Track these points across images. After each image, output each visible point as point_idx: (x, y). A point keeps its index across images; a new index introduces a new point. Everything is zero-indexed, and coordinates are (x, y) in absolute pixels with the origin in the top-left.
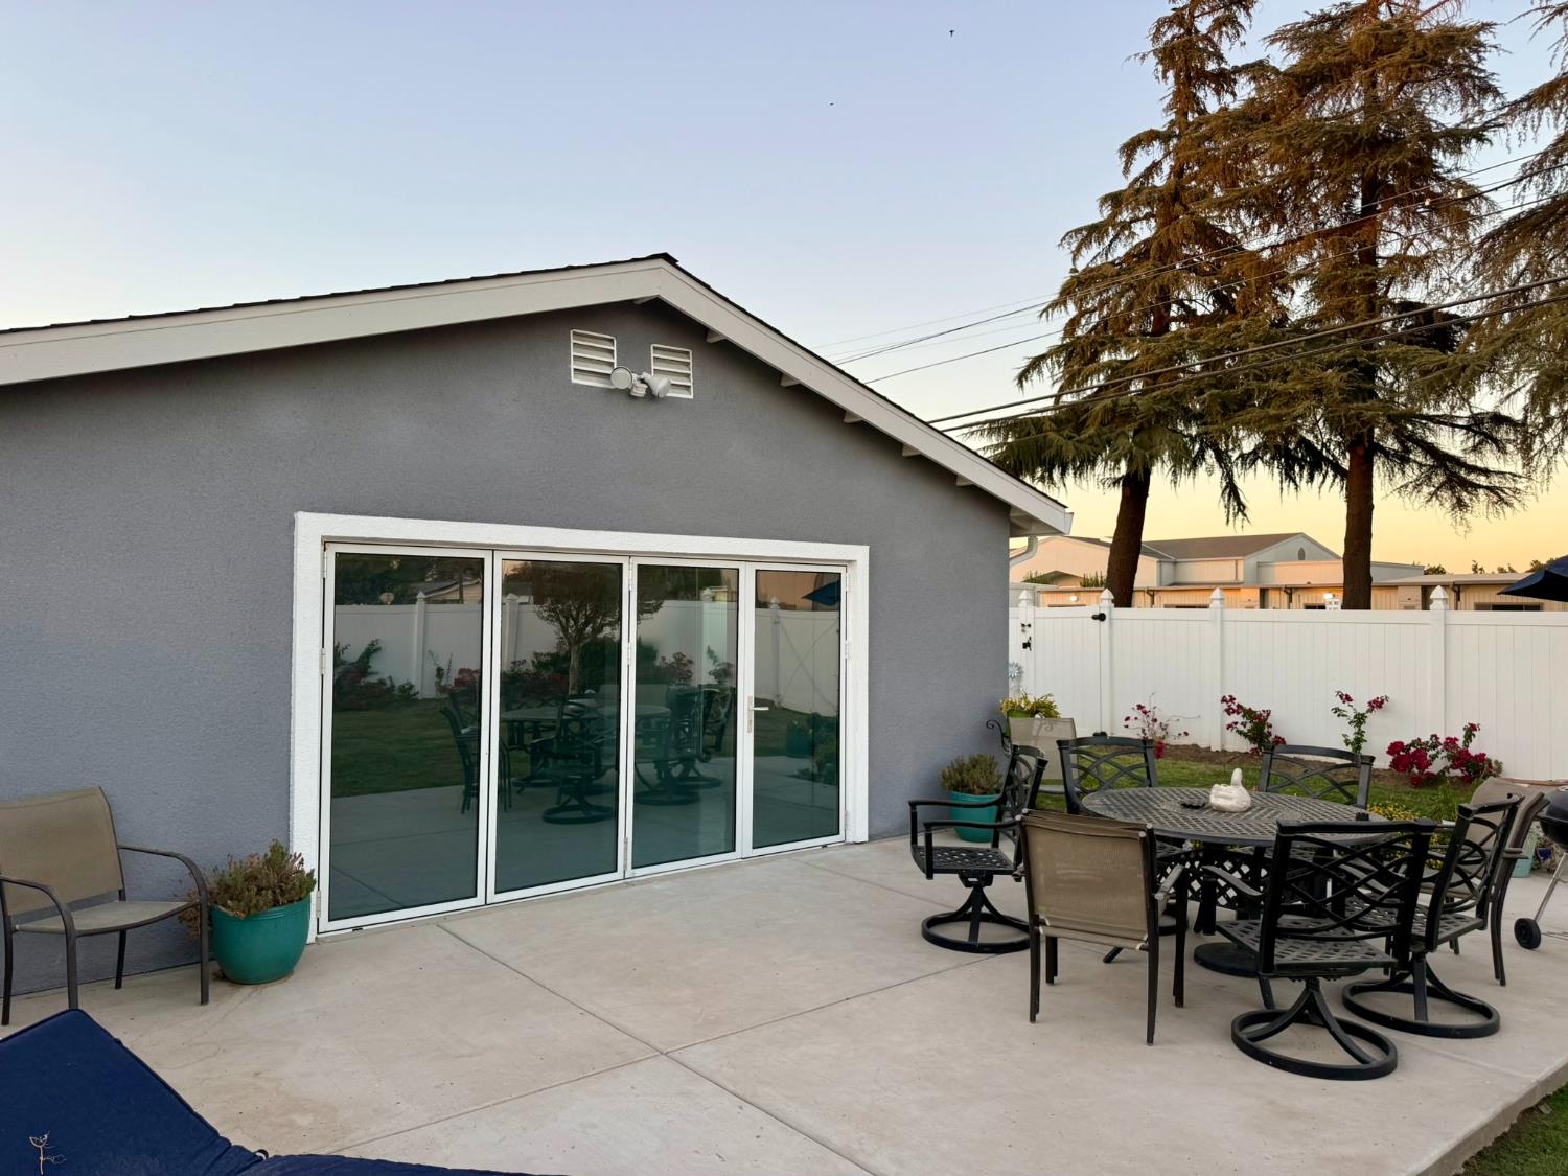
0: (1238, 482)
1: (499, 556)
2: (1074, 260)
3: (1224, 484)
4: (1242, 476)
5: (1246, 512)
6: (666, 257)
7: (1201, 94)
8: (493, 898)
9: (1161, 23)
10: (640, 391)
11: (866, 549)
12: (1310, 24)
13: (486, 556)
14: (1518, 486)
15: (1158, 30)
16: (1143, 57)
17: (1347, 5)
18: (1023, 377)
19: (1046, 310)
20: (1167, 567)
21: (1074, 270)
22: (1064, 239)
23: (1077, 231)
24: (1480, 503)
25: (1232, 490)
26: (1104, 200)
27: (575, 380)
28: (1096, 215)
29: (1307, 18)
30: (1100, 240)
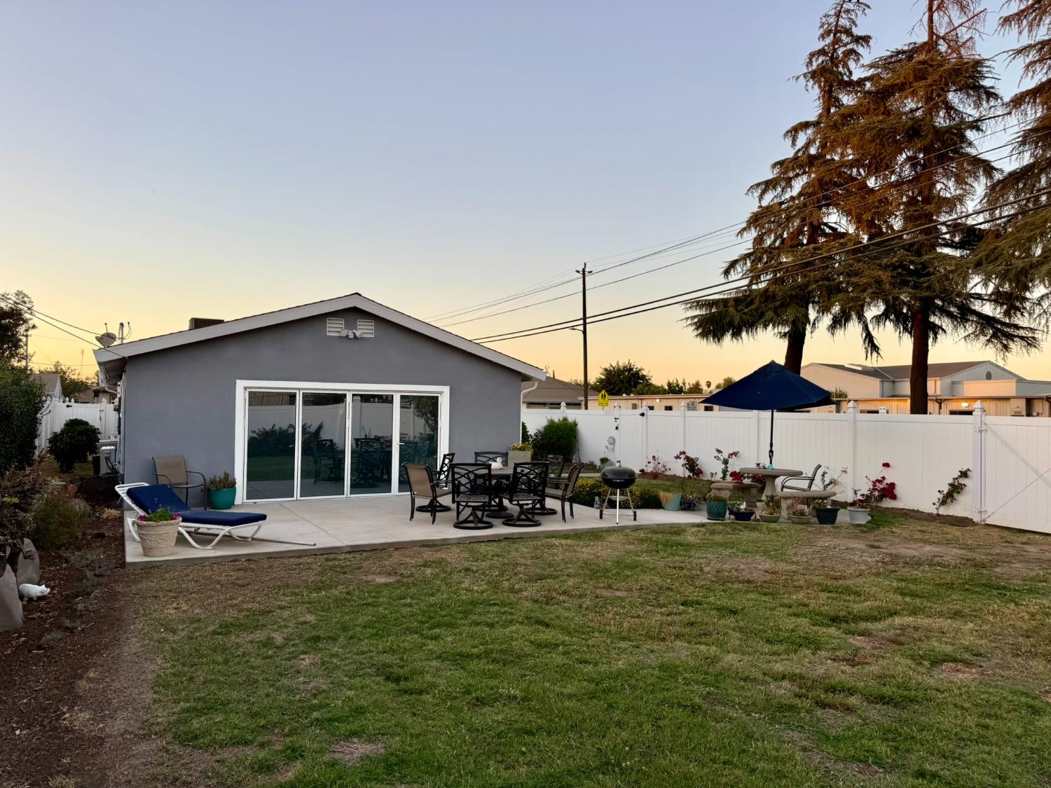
0: (874, 333)
1: (301, 392)
2: (760, 201)
3: (864, 335)
4: (876, 329)
5: (880, 351)
6: (357, 294)
7: (840, 97)
8: (299, 498)
9: (812, 55)
10: (351, 336)
11: (448, 387)
12: (891, 57)
13: (297, 392)
14: (1036, 336)
15: (811, 59)
16: (797, 79)
17: (915, 43)
18: (727, 272)
19: (740, 232)
20: (887, 385)
21: (760, 207)
22: (749, 190)
23: (758, 185)
24: (1015, 346)
25: (869, 338)
26: (774, 166)
27: (329, 334)
28: (769, 175)
29: (889, 54)
30: (775, 188)
